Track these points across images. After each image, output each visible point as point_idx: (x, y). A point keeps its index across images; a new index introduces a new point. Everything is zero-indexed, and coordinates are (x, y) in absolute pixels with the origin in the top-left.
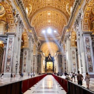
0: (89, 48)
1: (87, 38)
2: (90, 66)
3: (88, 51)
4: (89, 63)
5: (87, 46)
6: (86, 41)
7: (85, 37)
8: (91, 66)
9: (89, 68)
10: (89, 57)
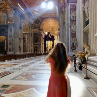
0: (75, 19)
1: (73, 6)
2: (73, 43)
3: (73, 24)
4: (72, 40)
5: (72, 17)
6: (71, 10)
7: (71, 5)
8: (74, 45)
9: (71, 47)
10: (73, 33)
